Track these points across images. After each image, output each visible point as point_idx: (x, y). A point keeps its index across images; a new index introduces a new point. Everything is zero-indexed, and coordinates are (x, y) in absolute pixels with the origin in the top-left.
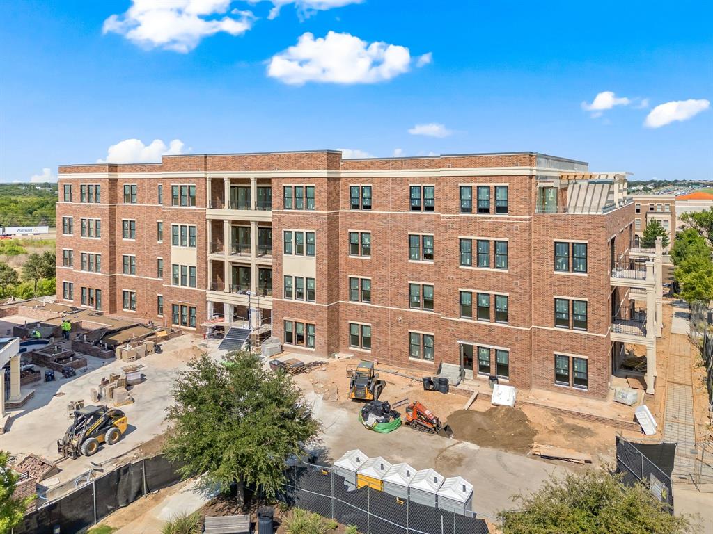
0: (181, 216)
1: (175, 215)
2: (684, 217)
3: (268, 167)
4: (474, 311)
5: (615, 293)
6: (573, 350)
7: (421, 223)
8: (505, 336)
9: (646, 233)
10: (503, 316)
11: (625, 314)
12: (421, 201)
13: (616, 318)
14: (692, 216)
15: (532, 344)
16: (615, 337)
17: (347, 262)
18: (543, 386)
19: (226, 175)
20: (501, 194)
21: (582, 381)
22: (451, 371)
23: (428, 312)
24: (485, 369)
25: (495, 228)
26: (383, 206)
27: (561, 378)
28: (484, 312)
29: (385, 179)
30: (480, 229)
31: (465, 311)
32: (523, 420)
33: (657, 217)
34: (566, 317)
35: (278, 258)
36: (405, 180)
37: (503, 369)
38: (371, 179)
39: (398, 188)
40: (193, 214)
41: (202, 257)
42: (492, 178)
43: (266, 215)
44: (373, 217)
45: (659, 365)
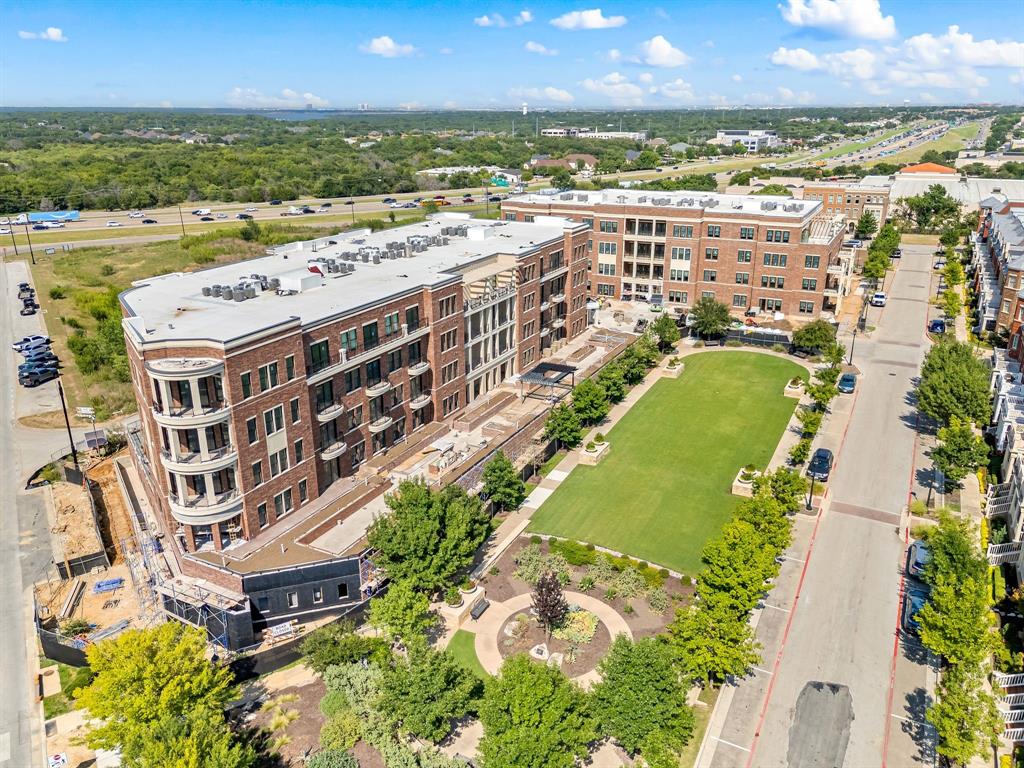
0: (607, 238)
1: (603, 237)
2: (899, 202)
3: (664, 215)
4: (768, 284)
5: (828, 276)
6: (808, 299)
7: (746, 245)
8: (781, 295)
9: (860, 222)
10: (781, 286)
11: (832, 285)
12: (746, 234)
13: (827, 286)
14: (906, 200)
15: (793, 298)
16: (826, 294)
17: (704, 263)
18: (794, 314)
19: (637, 217)
20: (786, 235)
21: (810, 312)
22: (755, 309)
23: (745, 285)
24: (771, 309)
25: (782, 249)
26: (726, 236)
27: (802, 311)
28: (772, 285)
29: (728, 223)
30: (774, 248)
31: (765, 284)
32: (788, 323)
33: (870, 207)
34: (809, 286)
35: (668, 260)
36: (740, 224)
37: (778, 308)
38: (720, 223)
39: (735, 228)
40: (615, 237)
41: (619, 259)
42: (783, 228)
43: (661, 239)
44: (720, 241)
45: (842, 307)
